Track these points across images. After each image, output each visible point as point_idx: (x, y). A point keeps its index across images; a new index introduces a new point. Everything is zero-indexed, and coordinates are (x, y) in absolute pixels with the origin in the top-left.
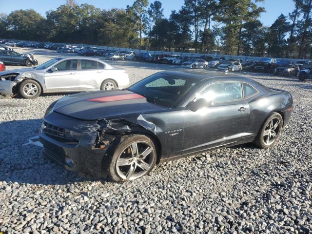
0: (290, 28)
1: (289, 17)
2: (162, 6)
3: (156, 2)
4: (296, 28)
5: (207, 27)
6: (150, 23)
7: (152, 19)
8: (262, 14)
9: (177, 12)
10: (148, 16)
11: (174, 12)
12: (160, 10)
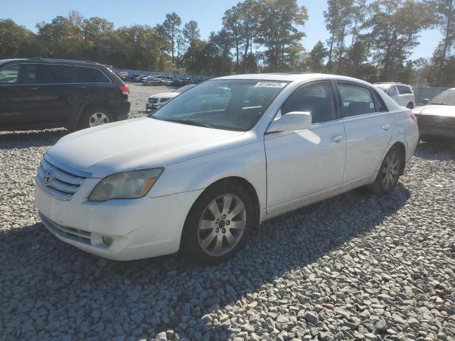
0: (329, 54)
1: (326, 44)
2: (198, 25)
3: (191, 22)
4: (333, 54)
5: (249, 51)
6: (186, 44)
7: (187, 40)
8: (303, 38)
9: (216, 34)
10: (183, 37)
11: (213, 34)
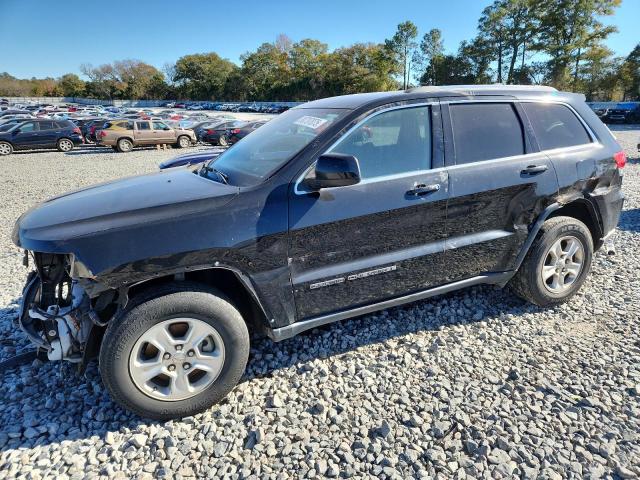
2: (442, 34)
6: (424, 62)
7: (426, 56)
10: (421, 53)
11: (464, 44)
12: (439, 41)
